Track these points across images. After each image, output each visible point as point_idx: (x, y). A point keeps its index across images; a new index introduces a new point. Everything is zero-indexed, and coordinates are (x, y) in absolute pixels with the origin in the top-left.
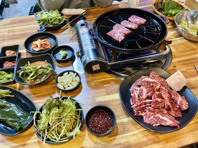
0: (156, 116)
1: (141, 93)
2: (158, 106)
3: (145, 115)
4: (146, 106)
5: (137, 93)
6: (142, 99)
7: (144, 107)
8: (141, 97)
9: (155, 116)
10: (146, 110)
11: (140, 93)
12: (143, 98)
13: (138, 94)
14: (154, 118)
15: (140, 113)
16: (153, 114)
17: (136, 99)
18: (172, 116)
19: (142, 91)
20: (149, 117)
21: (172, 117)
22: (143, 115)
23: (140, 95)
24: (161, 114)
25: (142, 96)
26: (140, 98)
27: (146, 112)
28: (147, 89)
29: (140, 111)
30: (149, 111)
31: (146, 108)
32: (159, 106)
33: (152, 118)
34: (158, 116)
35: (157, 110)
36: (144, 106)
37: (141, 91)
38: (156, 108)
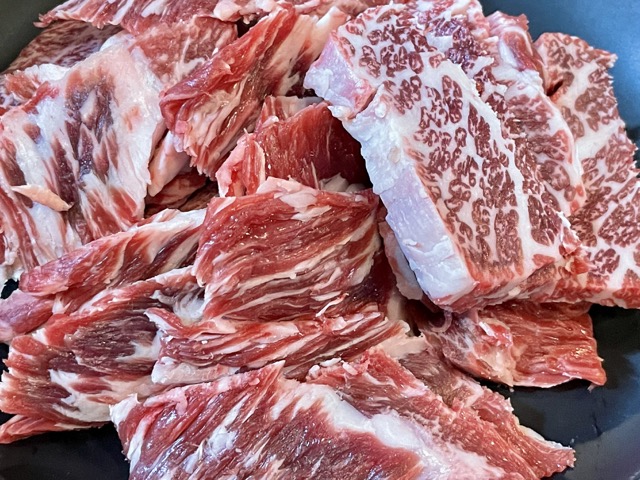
0: (275, 412)
1: (94, 124)
2: (292, 275)
3: (135, 416)
4: (144, 301)
5: (34, 134)
6: (110, 207)
7: (122, 311)
8: (91, 180)
9: (264, 408)
10: (142, 352)
11: (74, 133)
12: (119, 198)
13: (60, 153)
14: (245, 441)
15: (79, 399)
16: (235, 393)
17: (38, 213)
18: (484, 382)
19: (103, 107)
20: (195, 431)
21: (478, 390)
22: (118, 415)
23: (86, 162)
24: (336, 381)
25: (103, 172)
26: (85, 205)
27: (144, 369)
28: (163, 70)
29: (69, 366)
30: (179, 359)
31: (153, 329)
32: (306, 281)
33: (222, 439)
34: (304, 404)
35: (288, 329)
36: (118, 295)
37: (88, 110)
38: (278, 314)
